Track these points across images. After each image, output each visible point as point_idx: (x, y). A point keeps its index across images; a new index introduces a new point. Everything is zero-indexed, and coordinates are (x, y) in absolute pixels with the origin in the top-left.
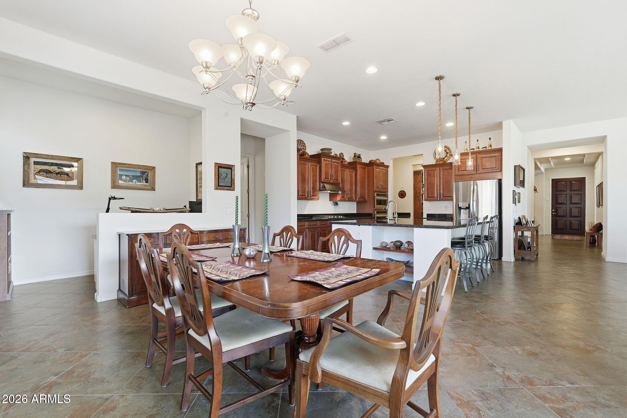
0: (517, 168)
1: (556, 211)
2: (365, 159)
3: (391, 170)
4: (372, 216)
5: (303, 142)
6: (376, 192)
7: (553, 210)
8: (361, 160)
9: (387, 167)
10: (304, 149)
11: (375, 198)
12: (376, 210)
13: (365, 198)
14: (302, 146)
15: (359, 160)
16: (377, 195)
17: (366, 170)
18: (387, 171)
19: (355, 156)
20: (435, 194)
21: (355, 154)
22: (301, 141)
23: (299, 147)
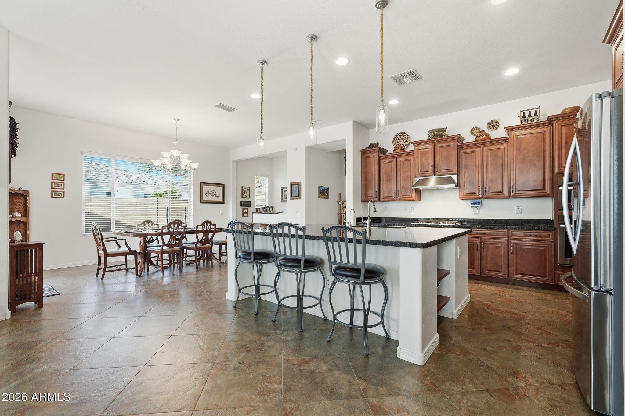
5: (405, 133)
22: (402, 133)
23: (402, 142)
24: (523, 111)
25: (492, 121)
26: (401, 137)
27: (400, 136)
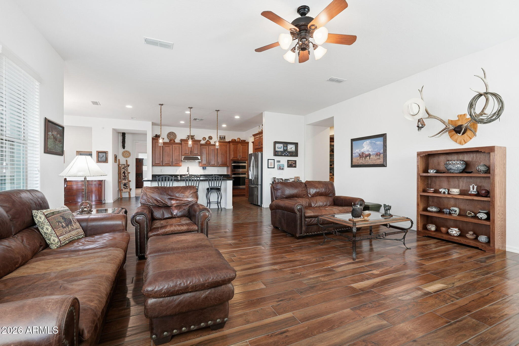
0: (274, 144)
5: (174, 133)
6: (233, 160)
9: (248, 143)
10: (175, 137)
13: (227, 164)
14: (174, 135)
15: (224, 140)
16: (234, 162)
17: (228, 146)
18: (247, 146)
21: (220, 136)
23: (172, 136)
25: (210, 136)
26: (171, 134)
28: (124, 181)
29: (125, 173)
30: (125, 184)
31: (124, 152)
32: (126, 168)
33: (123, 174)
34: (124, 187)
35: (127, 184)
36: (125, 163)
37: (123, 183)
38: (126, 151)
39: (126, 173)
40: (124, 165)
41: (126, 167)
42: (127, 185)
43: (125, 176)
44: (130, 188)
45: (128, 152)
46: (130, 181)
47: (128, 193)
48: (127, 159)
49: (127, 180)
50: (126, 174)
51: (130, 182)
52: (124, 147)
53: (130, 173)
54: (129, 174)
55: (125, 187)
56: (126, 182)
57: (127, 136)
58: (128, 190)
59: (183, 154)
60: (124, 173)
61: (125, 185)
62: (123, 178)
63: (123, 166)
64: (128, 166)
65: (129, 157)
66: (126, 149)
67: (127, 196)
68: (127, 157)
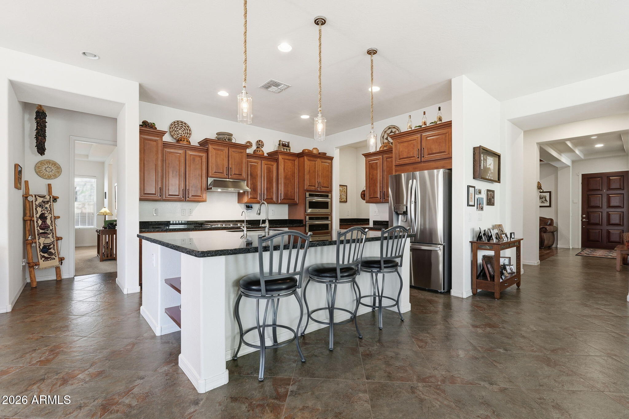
0: (477, 152)
1: (588, 217)
2: (296, 149)
3: (336, 164)
4: (302, 223)
5: (185, 124)
6: (308, 191)
7: (584, 216)
8: (289, 150)
9: (331, 159)
10: (188, 134)
11: (307, 199)
12: (308, 215)
13: (294, 199)
14: (185, 129)
15: (287, 149)
16: (310, 195)
17: (296, 162)
18: (331, 164)
19: (279, 144)
20: (377, 194)
21: (280, 141)
22: (182, 122)
23: (180, 131)
24: (282, 141)
25: (260, 141)
26: (179, 126)
27: (178, 124)
28: (42, 240)
29: (46, 218)
30: (45, 247)
31: (41, 163)
32: (47, 206)
33: (40, 222)
34: (44, 257)
35: (52, 246)
36: (44, 192)
37: (40, 244)
38: (49, 162)
39: (49, 218)
40: (44, 197)
41: (48, 202)
42: (52, 250)
43: (45, 227)
44: (61, 256)
45: (54, 164)
46: (61, 238)
47: (54, 271)
48: (49, 182)
49: (50, 236)
50: (48, 222)
51: (59, 242)
52: (41, 149)
53: (59, 217)
54: (58, 221)
55: (46, 255)
56: (48, 241)
57: (51, 122)
58: (56, 262)
59: (210, 174)
60: (43, 217)
61: (46, 249)
62: (41, 231)
63: (40, 200)
64: (55, 199)
65: (55, 176)
66: (48, 155)
67: (53, 277)
68: (49, 178)
